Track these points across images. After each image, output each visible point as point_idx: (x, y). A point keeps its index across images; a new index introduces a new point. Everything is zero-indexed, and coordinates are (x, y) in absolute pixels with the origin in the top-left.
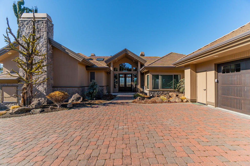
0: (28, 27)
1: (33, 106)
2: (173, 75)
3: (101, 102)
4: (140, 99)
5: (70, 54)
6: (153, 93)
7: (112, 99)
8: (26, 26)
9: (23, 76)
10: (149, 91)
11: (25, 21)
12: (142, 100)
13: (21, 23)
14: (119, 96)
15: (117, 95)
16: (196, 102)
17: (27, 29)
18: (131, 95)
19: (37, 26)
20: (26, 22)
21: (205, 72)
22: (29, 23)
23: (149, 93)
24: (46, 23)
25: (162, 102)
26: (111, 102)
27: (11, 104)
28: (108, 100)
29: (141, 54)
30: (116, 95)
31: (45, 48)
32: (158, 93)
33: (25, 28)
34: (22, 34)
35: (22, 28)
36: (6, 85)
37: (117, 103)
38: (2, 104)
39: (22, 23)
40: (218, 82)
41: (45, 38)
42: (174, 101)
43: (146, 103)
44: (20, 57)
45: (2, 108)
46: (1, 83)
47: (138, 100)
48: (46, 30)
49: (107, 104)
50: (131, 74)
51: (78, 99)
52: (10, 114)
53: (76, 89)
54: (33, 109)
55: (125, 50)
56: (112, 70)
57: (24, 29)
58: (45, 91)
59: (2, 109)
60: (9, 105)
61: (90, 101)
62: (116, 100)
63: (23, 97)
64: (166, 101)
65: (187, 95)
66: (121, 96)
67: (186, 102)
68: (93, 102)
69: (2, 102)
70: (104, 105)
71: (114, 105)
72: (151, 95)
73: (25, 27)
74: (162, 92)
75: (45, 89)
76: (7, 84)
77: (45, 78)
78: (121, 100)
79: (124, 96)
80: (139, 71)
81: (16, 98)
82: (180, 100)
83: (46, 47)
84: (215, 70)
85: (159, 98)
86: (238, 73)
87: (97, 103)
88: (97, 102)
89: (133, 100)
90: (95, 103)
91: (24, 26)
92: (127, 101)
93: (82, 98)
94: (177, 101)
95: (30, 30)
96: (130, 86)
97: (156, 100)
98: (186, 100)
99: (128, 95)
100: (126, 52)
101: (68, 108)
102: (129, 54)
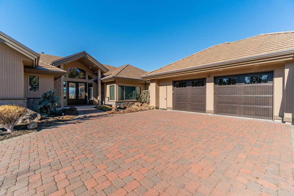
2: (136, 87)
6: (120, 104)
10: (116, 102)
16: (158, 109)
21: (166, 86)
23: (116, 104)
32: (124, 104)
40: (174, 93)
42: (144, 109)
50: (86, 83)
51: (33, 117)
55: (84, 53)
61: (50, 118)
65: (153, 104)
67: (153, 109)
72: (118, 106)
74: (127, 103)
82: (149, 108)
84: (173, 85)
86: (185, 88)
93: (39, 115)
96: (83, 98)
97: (130, 110)
100: (84, 55)
101: (32, 129)
102: (89, 59)
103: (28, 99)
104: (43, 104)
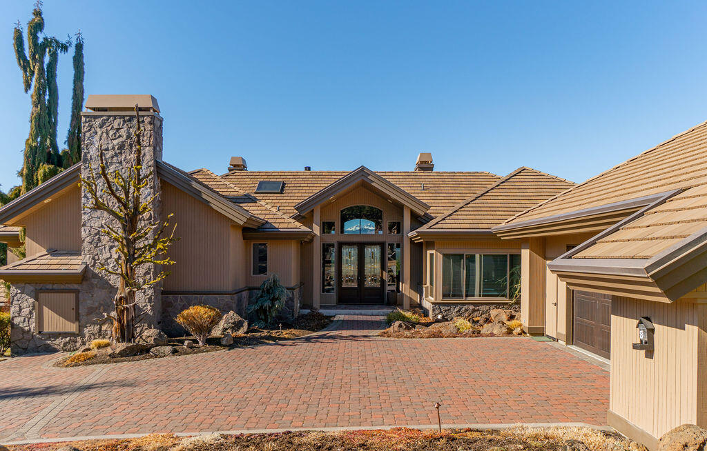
0: (105, 135)
1: (148, 340)
2: (508, 256)
3: (297, 333)
4: (400, 326)
5: (212, 205)
6: (446, 311)
7: (323, 328)
8: (98, 130)
9: (93, 266)
10: (433, 303)
11: (96, 117)
12: (405, 329)
13: (86, 122)
14: (342, 317)
15: (334, 316)
16: (543, 335)
17: (101, 139)
18: (379, 314)
19: (128, 132)
20: (99, 121)
22: (107, 124)
23: (433, 310)
24: (150, 123)
25: (458, 333)
26: (325, 335)
27: (62, 339)
28: (314, 331)
29: (422, 162)
30: (332, 317)
31: (149, 190)
32: (459, 311)
33: (97, 138)
34: (89, 153)
35: (89, 138)
36: (47, 287)
37: (341, 338)
38: (39, 339)
39: (87, 124)
41: (150, 164)
42: (489, 332)
43: (414, 337)
44: (85, 213)
45: (40, 349)
46: (37, 283)
47: (396, 329)
48: (151, 143)
49: (315, 338)
50: (382, 244)
51: (237, 326)
52: (110, 355)
53: (227, 298)
54: (153, 346)
55: (362, 171)
56: (319, 235)
57: (94, 140)
58: (149, 304)
59: (38, 352)
60: (57, 341)
61: (265, 331)
62: (337, 329)
63: (120, 321)
64: (467, 331)
66: (347, 318)
68: (274, 333)
69: (40, 332)
70: (308, 340)
71: (333, 341)
72: (440, 317)
73: (96, 133)
74: (471, 307)
75: (150, 299)
76: (50, 286)
77: (149, 269)
78: (347, 329)
79: (355, 318)
80: (405, 235)
81: (74, 323)
82: (504, 330)
83: (151, 188)
85: (451, 325)
87: (287, 336)
88: (285, 333)
89: (383, 331)
90: (282, 336)
91: (93, 130)
92: (365, 332)
93: (246, 324)
94: (495, 332)
95: (110, 142)
96: (378, 285)
97: (441, 329)
98: (518, 330)
99: (370, 317)
100: (363, 178)
101: (224, 346)
102: (373, 184)
103: (250, 289)
104: (259, 304)
